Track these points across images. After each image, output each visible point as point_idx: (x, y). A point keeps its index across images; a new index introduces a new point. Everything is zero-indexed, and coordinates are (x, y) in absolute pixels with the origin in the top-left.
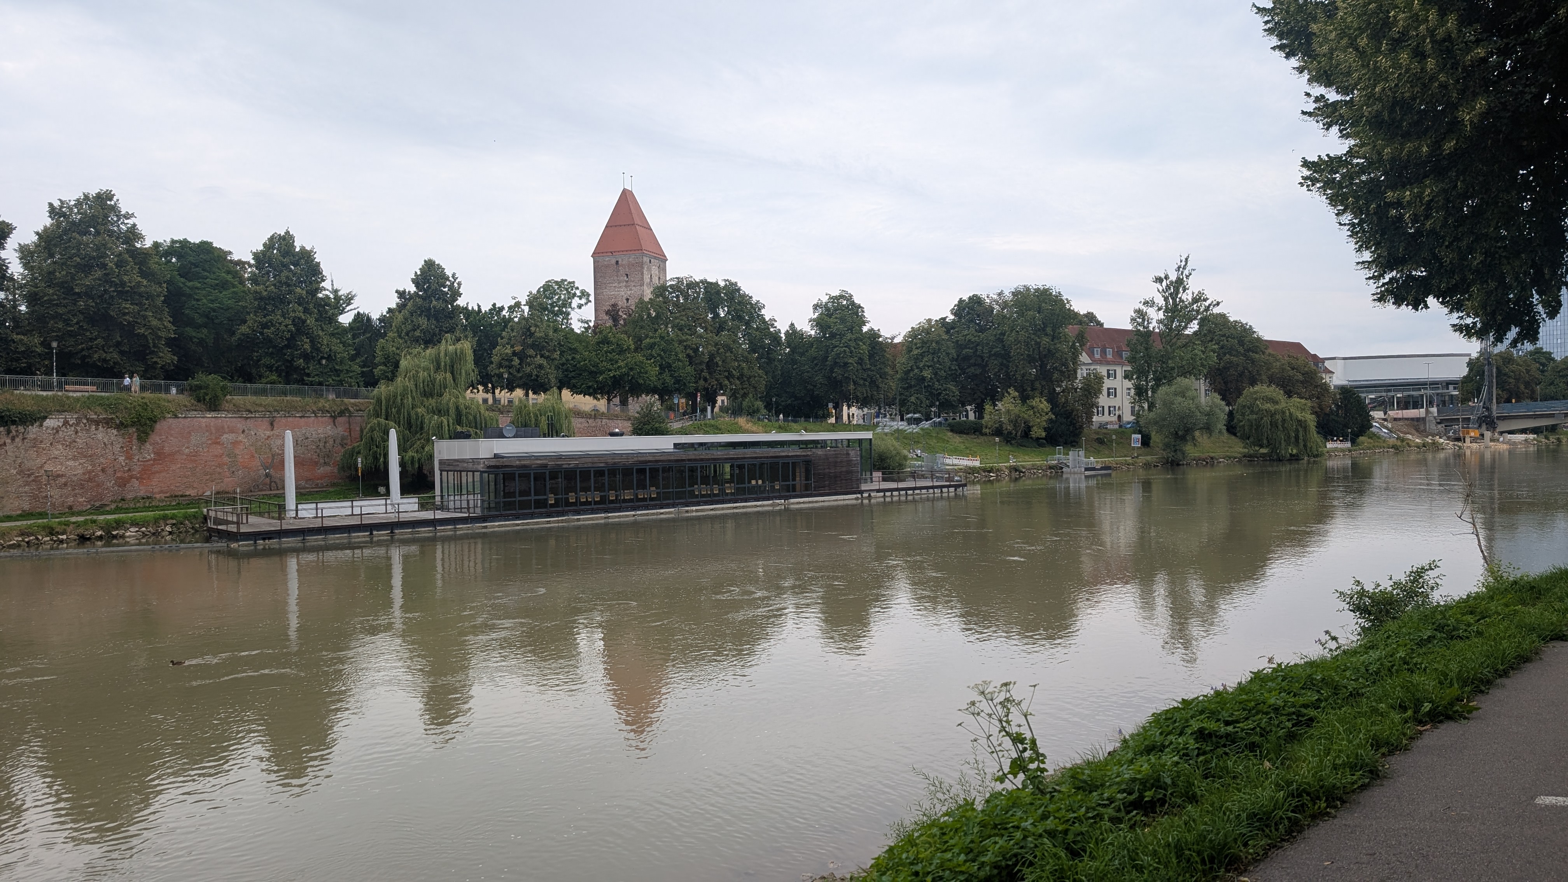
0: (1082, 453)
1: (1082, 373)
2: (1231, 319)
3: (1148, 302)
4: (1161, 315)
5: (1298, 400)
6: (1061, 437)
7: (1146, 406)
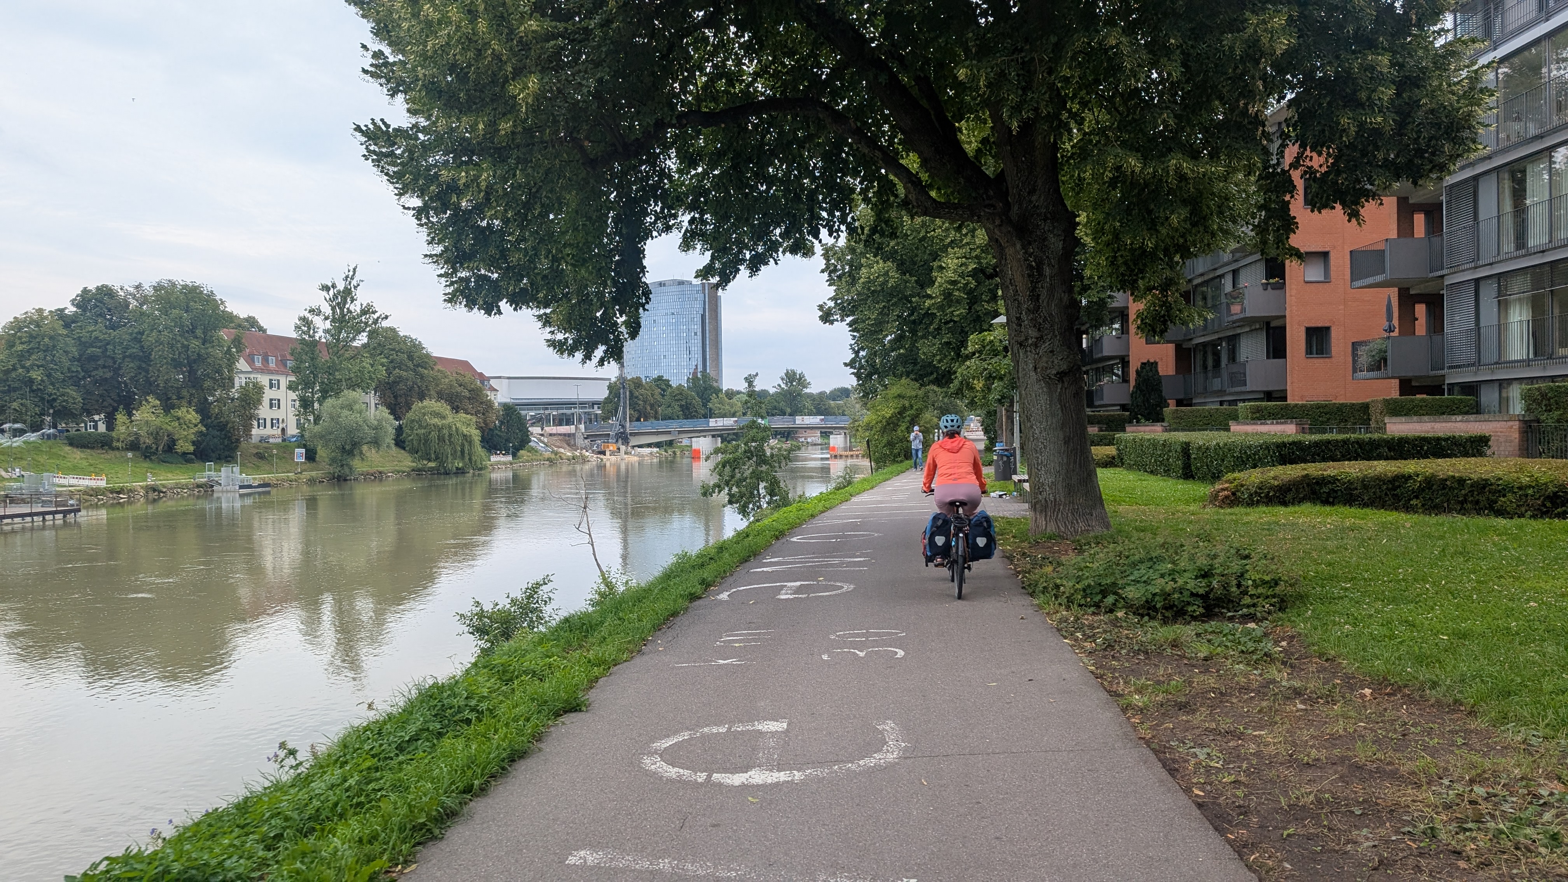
0: (237, 469)
1: (239, 381)
2: (401, 334)
3: (314, 311)
4: (328, 325)
5: (464, 415)
6: (213, 451)
7: (311, 418)
